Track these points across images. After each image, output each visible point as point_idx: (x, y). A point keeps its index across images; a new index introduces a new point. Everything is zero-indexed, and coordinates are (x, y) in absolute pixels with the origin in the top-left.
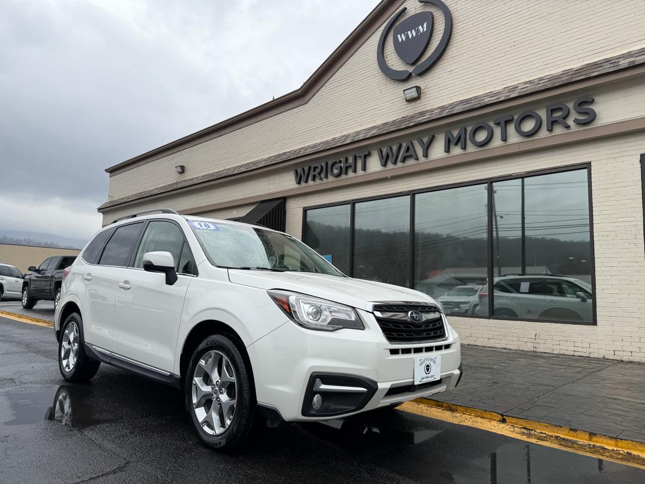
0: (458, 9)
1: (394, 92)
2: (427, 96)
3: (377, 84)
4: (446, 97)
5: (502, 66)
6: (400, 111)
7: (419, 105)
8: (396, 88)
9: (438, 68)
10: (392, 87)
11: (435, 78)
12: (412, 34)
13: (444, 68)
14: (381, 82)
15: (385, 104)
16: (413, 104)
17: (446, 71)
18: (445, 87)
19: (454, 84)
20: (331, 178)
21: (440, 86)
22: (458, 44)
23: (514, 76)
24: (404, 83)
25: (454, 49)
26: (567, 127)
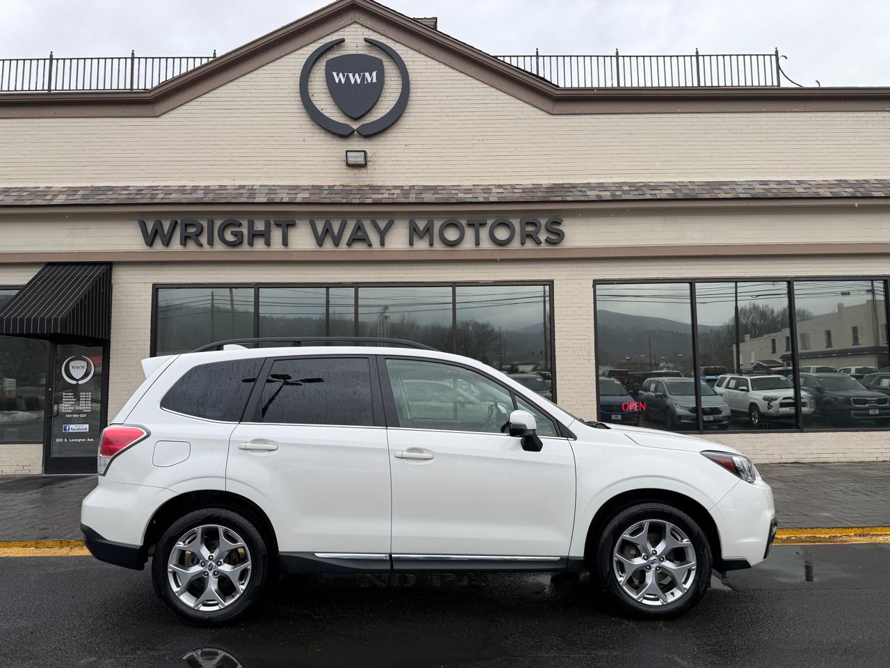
0: (416, 71)
1: (326, 146)
2: (376, 167)
3: (298, 127)
4: (402, 175)
5: (469, 158)
6: (336, 175)
7: (364, 175)
8: (329, 143)
9: (389, 135)
10: (321, 139)
11: (387, 147)
12: (355, 78)
13: (399, 139)
14: (303, 126)
15: (311, 159)
16: (356, 171)
17: (401, 142)
18: (400, 163)
19: (412, 163)
20: (219, 246)
21: (393, 159)
22: (417, 114)
23: (481, 174)
24: (341, 139)
25: (411, 119)
26: (539, 243)
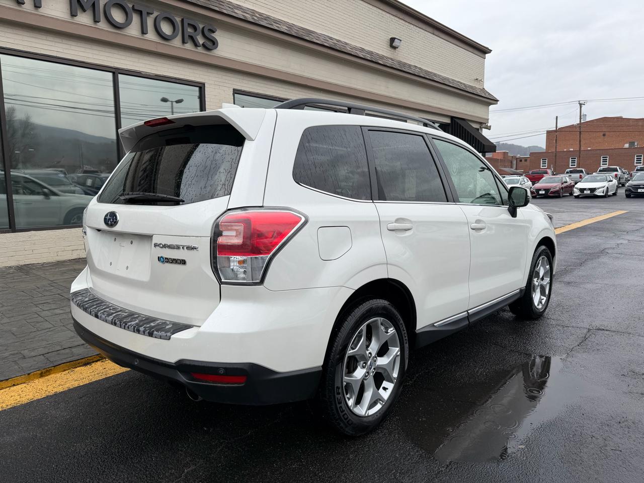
26: (196, 45)
